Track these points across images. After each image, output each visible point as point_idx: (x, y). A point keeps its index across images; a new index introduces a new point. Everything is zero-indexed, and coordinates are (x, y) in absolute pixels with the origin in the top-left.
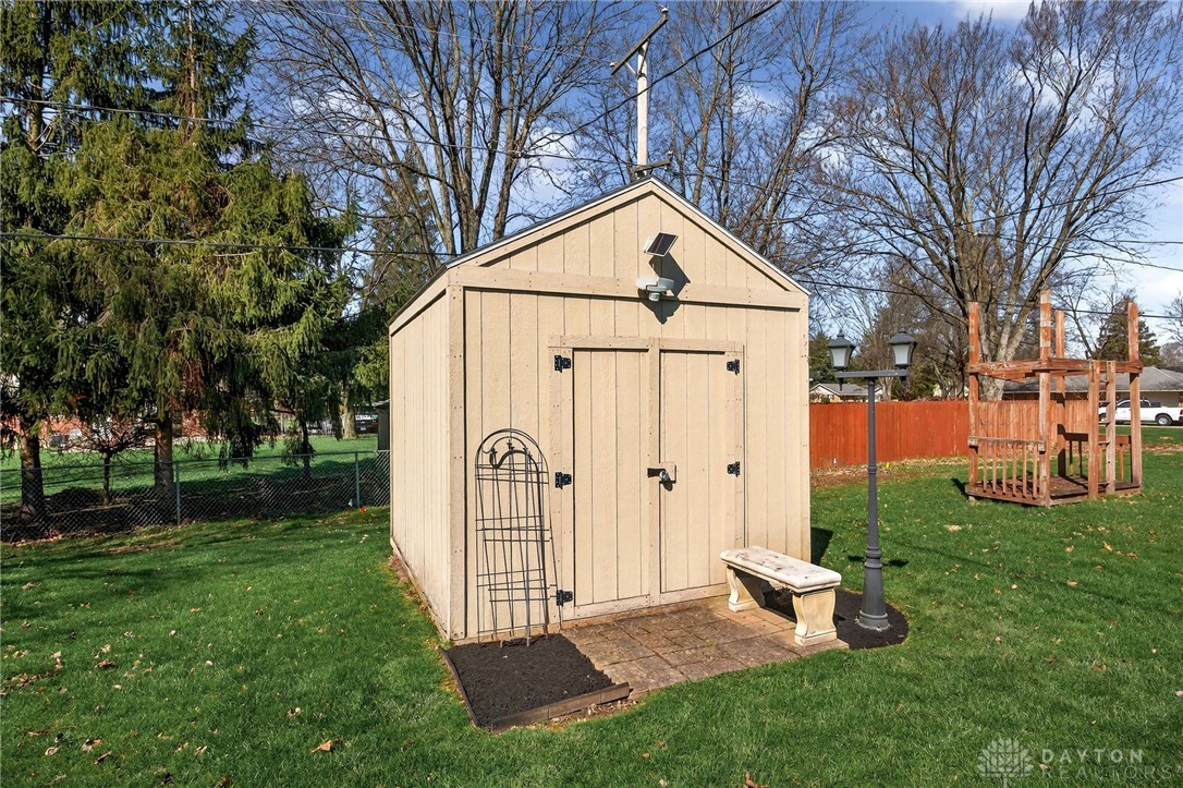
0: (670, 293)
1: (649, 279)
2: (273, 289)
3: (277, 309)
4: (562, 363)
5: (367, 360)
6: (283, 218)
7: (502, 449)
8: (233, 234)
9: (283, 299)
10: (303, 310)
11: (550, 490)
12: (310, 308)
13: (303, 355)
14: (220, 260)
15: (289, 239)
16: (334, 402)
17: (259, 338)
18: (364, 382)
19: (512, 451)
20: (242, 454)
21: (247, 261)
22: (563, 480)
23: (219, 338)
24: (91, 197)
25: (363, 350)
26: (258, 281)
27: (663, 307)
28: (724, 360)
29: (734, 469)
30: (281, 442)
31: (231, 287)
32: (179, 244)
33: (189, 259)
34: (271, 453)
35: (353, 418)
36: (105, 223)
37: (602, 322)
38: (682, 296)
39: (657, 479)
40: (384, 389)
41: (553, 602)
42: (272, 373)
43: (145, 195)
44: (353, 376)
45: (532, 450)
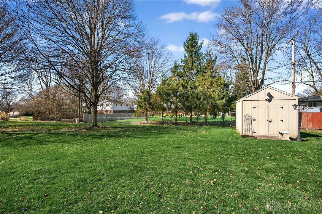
0: (270, 99)
1: (267, 98)
2: (220, 95)
3: (220, 98)
4: (254, 108)
5: (233, 104)
6: (221, 84)
7: (247, 116)
8: (215, 88)
9: (221, 96)
10: (224, 97)
11: (253, 121)
12: (225, 97)
13: (224, 104)
14: (214, 92)
15: (222, 87)
16: (228, 110)
17: (218, 102)
18: (233, 107)
19: (248, 117)
20: (215, 118)
21: (217, 91)
22: (254, 120)
23: (214, 102)
24: (199, 85)
25: (233, 102)
26: (218, 94)
27: (269, 101)
28: (280, 107)
29: (282, 121)
30: (220, 117)
31: (215, 95)
32: (208, 90)
33: (210, 92)
34: (219, 118)
35: (231, 113)
36: (200, 89)
37: (260, 103)
38: (272, 99)
39: (268, 121)
40: (235, 108)
41: (253, 133)
42: (220, 106)
43: (204, 84)
44: (231, 106)
45: (250, 116)
